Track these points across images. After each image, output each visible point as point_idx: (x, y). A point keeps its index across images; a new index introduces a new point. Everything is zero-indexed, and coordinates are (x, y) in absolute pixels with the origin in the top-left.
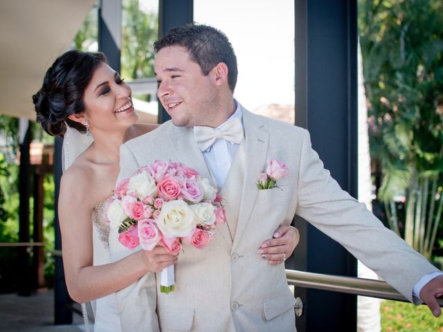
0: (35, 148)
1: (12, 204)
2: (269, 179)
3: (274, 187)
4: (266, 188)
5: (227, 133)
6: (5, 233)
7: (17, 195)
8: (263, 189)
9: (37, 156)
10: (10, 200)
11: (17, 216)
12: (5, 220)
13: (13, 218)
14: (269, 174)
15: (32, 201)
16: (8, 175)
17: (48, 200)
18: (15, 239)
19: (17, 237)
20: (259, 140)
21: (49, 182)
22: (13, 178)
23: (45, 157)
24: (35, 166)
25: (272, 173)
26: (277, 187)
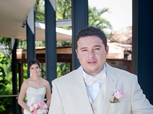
0: (18, 51)
1: (9, 77)
2: (115, 99)
3: (118, 102)
4: (114, 102)
5: (100, 79)
6: (7, 90)
7: (11, 73)
8: (112, 103)
9: (20, 55)
10: (8, 75)
11: (11, 82)
12: (6, 84)
13: (10, 83)
14: (115, 96)
15: (18, 75)
16: (7, 63)
17: (25, 74)
18: (11, 93)
19: (12, 92)
20: (112, 80)
21: (25, 66)
22: (9, 65)
23: (23, 55)
24: (19, 60)
25: (116, 96)
26: (119, 102)
